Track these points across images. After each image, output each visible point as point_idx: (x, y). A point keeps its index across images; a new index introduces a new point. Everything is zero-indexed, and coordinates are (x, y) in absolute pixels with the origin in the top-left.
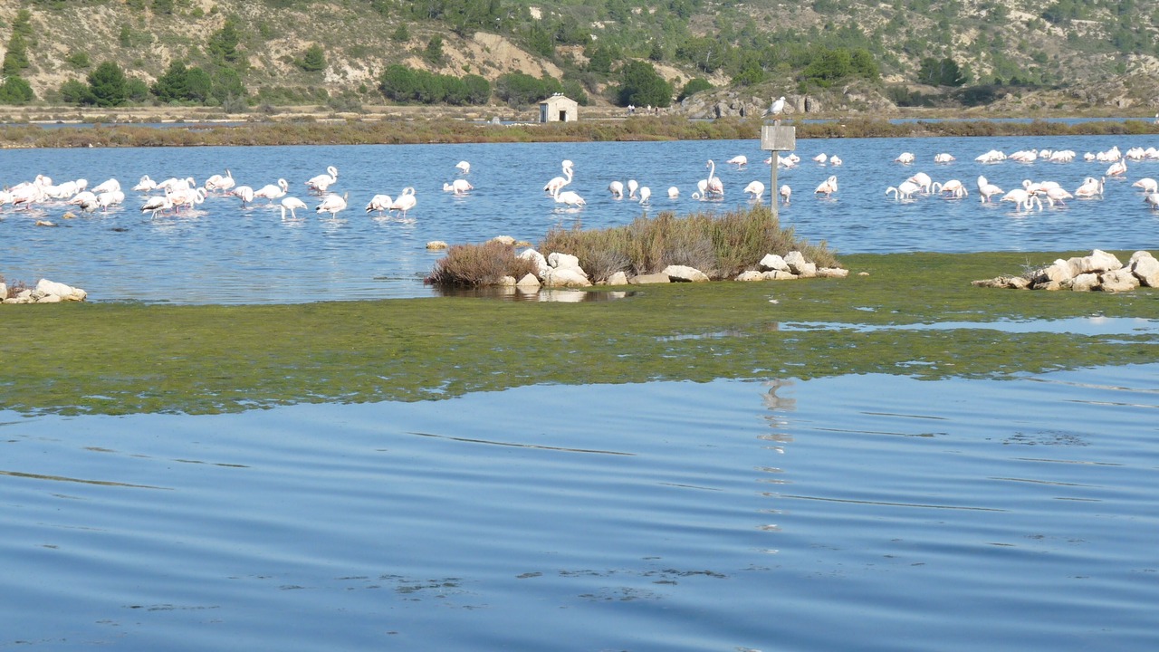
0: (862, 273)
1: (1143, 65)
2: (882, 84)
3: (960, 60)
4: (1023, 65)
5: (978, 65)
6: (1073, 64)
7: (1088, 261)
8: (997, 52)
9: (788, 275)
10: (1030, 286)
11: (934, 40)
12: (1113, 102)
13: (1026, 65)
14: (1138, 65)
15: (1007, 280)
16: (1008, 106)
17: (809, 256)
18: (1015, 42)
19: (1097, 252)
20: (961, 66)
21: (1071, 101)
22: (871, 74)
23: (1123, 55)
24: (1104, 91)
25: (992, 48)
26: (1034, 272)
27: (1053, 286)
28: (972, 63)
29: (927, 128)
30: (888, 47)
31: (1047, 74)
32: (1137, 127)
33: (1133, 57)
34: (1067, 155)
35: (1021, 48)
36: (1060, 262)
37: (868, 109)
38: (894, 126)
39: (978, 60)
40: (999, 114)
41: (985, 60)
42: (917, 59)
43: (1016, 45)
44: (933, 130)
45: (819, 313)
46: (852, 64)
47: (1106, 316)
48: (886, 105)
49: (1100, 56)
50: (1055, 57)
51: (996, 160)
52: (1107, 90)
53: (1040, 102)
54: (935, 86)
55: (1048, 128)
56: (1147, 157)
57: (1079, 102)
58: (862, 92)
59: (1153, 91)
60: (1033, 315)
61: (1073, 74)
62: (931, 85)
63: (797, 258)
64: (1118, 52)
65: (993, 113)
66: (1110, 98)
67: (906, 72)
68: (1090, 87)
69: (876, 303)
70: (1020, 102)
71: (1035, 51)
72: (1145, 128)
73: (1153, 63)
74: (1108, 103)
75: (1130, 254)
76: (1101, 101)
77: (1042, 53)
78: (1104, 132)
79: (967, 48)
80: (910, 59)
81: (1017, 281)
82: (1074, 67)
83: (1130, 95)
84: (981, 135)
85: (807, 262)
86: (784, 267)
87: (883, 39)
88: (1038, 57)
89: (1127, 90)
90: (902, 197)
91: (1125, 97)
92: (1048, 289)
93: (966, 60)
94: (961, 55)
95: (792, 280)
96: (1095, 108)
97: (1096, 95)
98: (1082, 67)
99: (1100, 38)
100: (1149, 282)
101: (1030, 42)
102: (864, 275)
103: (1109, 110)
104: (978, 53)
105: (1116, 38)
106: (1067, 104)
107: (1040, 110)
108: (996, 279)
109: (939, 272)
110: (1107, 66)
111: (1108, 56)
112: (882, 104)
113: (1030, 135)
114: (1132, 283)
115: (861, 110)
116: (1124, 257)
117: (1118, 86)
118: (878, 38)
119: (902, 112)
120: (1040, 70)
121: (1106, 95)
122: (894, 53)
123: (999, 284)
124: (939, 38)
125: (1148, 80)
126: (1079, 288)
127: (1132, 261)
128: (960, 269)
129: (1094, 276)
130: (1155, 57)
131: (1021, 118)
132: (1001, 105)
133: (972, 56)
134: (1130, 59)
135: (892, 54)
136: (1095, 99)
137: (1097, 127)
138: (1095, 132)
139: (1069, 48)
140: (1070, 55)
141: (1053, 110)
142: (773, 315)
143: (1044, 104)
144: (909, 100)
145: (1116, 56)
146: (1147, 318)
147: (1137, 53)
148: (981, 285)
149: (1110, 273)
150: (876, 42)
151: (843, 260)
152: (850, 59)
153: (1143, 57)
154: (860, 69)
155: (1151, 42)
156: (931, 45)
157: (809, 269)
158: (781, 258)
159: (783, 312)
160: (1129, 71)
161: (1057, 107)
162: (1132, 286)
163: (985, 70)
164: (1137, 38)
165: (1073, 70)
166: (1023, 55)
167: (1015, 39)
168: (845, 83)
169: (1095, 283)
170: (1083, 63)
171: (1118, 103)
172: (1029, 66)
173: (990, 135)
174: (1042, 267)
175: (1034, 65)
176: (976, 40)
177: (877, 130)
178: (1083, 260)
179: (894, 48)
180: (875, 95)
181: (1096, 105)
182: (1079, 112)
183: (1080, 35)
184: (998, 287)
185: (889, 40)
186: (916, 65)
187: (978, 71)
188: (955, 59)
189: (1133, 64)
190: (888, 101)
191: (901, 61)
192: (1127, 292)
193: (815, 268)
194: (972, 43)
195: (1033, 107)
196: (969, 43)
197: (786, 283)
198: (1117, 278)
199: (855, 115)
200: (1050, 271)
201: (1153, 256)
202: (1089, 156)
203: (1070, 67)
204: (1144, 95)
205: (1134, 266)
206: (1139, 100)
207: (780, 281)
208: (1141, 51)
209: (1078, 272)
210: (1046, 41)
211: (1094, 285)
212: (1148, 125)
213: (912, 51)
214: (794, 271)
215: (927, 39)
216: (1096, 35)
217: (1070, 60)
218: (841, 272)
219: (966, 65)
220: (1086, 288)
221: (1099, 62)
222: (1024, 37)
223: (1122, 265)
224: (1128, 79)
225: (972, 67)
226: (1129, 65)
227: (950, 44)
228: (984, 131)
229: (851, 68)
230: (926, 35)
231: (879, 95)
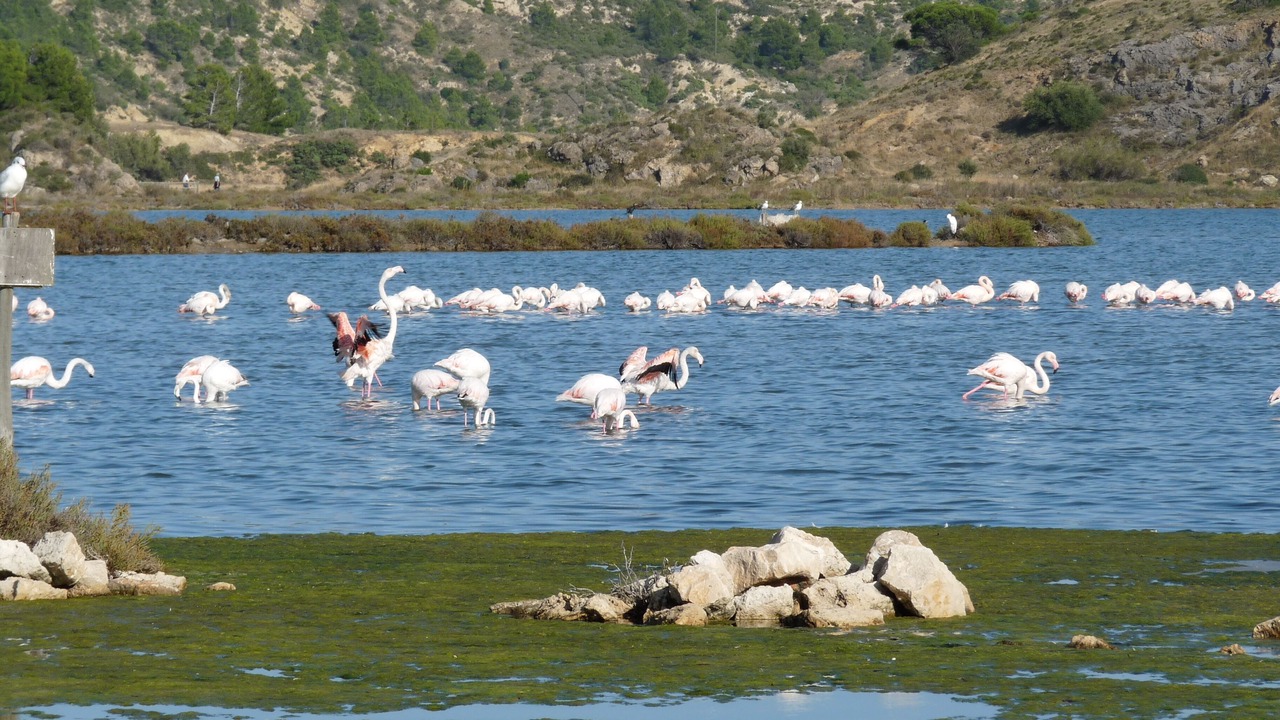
0: (219, 585)
1: (708, 85)
2: (101, 128)
3: (279, 71)
4: (425, 85)
5: (320, 84)
6: (544, 82)
7: (772, 556)
8: (365, 53)
9: (43, 590)
10: (634, 615)
11: (217, 24)
12: (646, 172)
13: (433, 83)
14: (695, 85)
15: (578, 601)
16: (399, 181)
17: (91, 543)
18: (407, 29)
19: (791, 534)
20: (281, 85)
21: (547, 168)
22: (76, 104)
23: (660, 61)
24: (623, 146)
25: (353, 43)
26: (642, 582)
27: (691, 615)
28: (307, 79)
29: (228, 233)
30: (107, 39)
31: (485, 106)
32: (722, 232)
33: (685, 67)
34: (586, 297)
35: (421, 43)
36: (705, 558)
37: (69, 186)
38: (151, 228)
39: (320, 70)
40: (381, 199)
41: (338, 71)
42: (178, 68)
43: (411, 37)
44: (244, 236)
45: (161, 683)
46: (31, 79)
47: (847, 687)
48: (113, 176)
49: (606, 64)
50: (502, 65)
51: (418, 309)
52: (632, 144)
53: (474, 172)
54: (224, 133)
55: (514, 233)
56: (776, 301)
57: (567, 172)
58: (56, 146)
59: (739, 148)
60: (673, 687)
61: (544, 104)
62: (213, 129)
63: (65, 549)
64: (649, 55)
65: (364, 197)
66: (640, 162)
67: (152, 97)
68: (591, 137)
69: (285, 658)
70: (428, 172)
71: (455, 52)
72: (742, 233)
73: (730, 82)
74: (634, 174)
75: (868, 537)
76: (616, 171)
77: (470, 55)
78: (644, 243)
79: (295, 43)
80: (161, 67)
81: (603, 604)
82: (544, 89)
83: (686, 155)
84: (357, 249)
85: (89, 558)
86: (34, 570)
87: (96, 20)
88: (462, 64)
89: (676, 143)
90: (211, 398)
91: (674, 161)
92: (680, 622)
93: (291, 70)
94: (281, 58)
95: (55, 601)
96: (605, 187)
97: (607, 156)
98: (566, 89)
99: (606, 21)
100: (918, 604)
101: (443, 29)
102: (224, 590)
103: (638, 192)
104: (322, 55)
105: (643, 21)
106: (535, 177)
107: (475, 190)
108: (553, 599)
109: (401, 582)
110: (622, 87)
111: (626, 64)
112: (103, 174)
113: (470, 249)
114: (875, 607)
115: (52, 189)
116: (855, 544)
117: (656, 134)
118: (85, 17)
119: (150, 193)
120: (465, 97)
121: (629, 157)
122: (122, 53)
123: (560, 610)
124: (228, 19)
125: (727, 121)
126: (752, 620)
127: (874, 555)
128: (447, 574)
129: (788, 590)
130: (735, 66)
131: (432, 208)
132: (383, 177)
133: (305, 61)
134: (677, 70)
135: (117, 55)
136: (602, 164)
137: (628, 230)
138: (626, 244)
139: (533, 45)
140: (538, 60)
141: (504, 190)
142: (52, 687)
143: (483, 177)
144: (162, 164)
145: (645, 64)
146: (946, 692)
147: (693, 58)
148: (515, 613)
149: (823, 584)
150: (79, 28)
151: (169, 552)
152: (26, 66)
153: (706, 66)
154: (51, 90)
155: (725, 31)
156: (209, 37)
157: (92, 574)
158: (24, 546)
159: (72, 681)
160: (674, 100)
161: (514, 183)
162: (879, 615)
163: (337, 94)
164: (693, 21)
165: (543, 95)
166: (426, 61)
167: (406, 21)
168: (16, 124)
169: (790, 608)
170: (568, 81)
171: (657, 175)
172: (441, 85)
173: (378, 250)
174: (661, 569)
175: (452, 84)
176: (315, 23)
177: (110, 236)
178: (761, 552)
179: (122, 42)
180: (87, 153)
181: (606, 179)
182: (569, 196)
183: (560, 13)
184: (559, 618)
185: (111, 23)
186: (175, 82)
187: (321, 97)
188: (266, 68)
189: (683, 84)
190: (116, 167)
191: (139, 71)
192: (873, 629)
193: (105, 571)
194: (305, 30)
195: (458, 183)
196: (298, 32)
197: (43, 607)
198: (841, 597)
199: (41, 202)
200: (684, 580)
201: (925, 542)
202: (637, 300)
203: (537, 90)
204: (718, 155)
205: (880, 567)
206: (706, 167)
207: (25, 602)
208: (701, 51)
209: (748, 581)
210: (479, 26)
211: (787, 612)
212: (747, 226)
213: (165, 48)
214: (59, 579)
215: (200, 20)
216: (597, 14)
217: (537, 72)
218: (167, 582)
219: (293, 82)
220: (767, 621)
221: (605, 78)
222: (429, 16)
223: (848, 565)
224: (681, 119)
225: (306, 87)
226: (675, 85)
227: (254, 33)
228: (364, 239)
229: (30, 90)
230: (197, 12)
231: (96, 154)
